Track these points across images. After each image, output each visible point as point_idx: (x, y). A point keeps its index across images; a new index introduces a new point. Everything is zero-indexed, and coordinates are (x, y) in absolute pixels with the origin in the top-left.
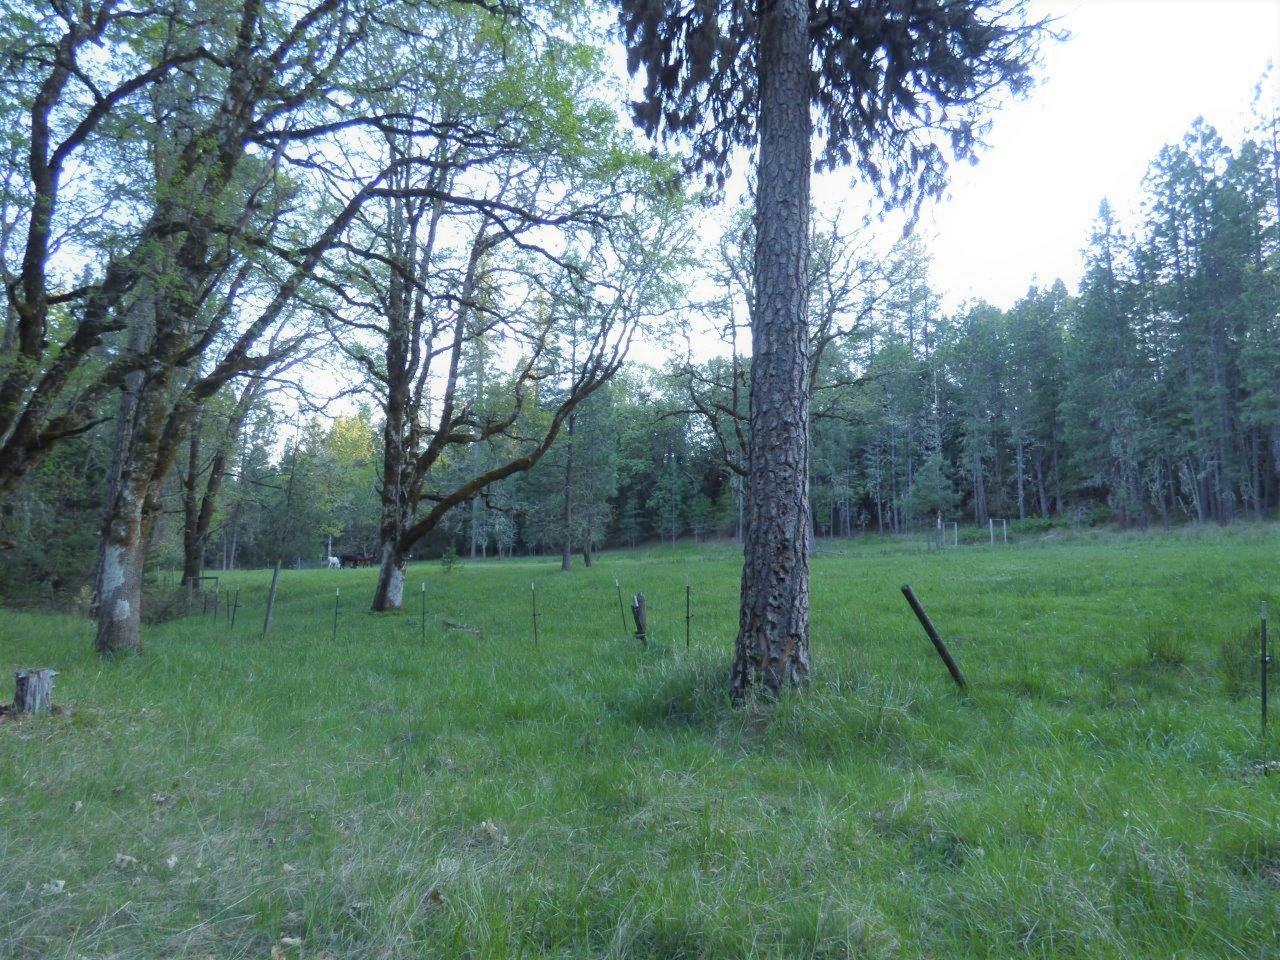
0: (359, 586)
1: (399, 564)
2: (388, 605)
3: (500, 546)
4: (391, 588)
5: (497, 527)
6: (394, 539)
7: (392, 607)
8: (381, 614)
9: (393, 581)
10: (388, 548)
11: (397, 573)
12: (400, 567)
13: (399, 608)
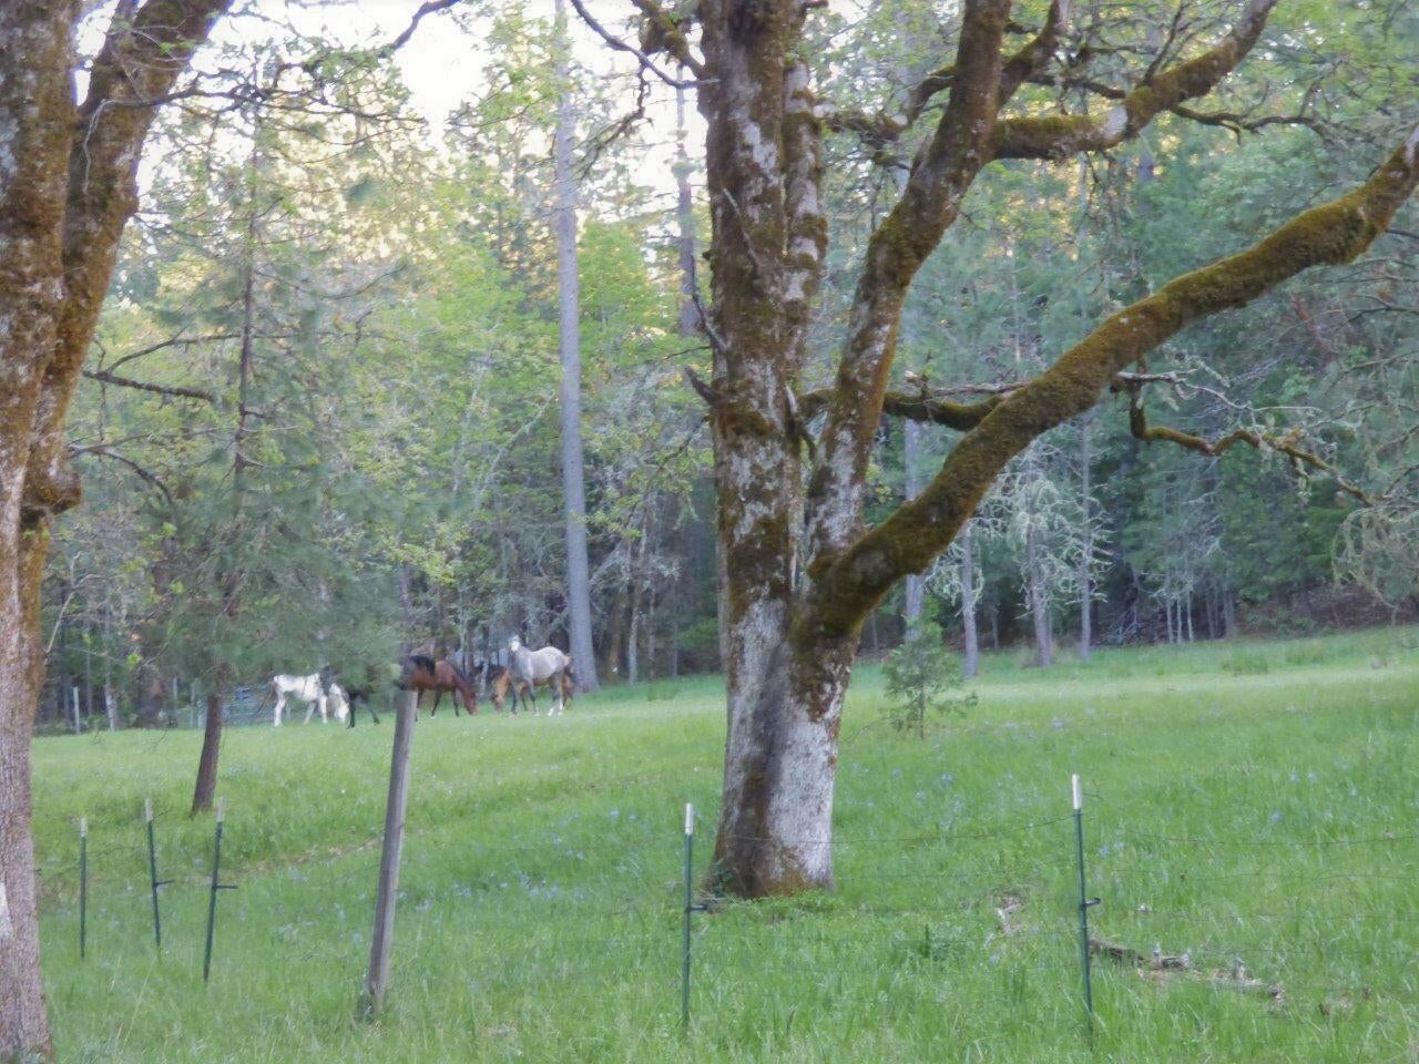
0: (550, 791)
1: (814, 691)
2: (777, 870)
3: (1039, 605)
4: (785, 800)
5: (1023, 520)
6: (780, 590)
7: (796, 881)
8: (752, 906)
9: (791, 768)
10: (761, 627)
11: (807, 734)
12: (818, 710)
13: (822, 884)
